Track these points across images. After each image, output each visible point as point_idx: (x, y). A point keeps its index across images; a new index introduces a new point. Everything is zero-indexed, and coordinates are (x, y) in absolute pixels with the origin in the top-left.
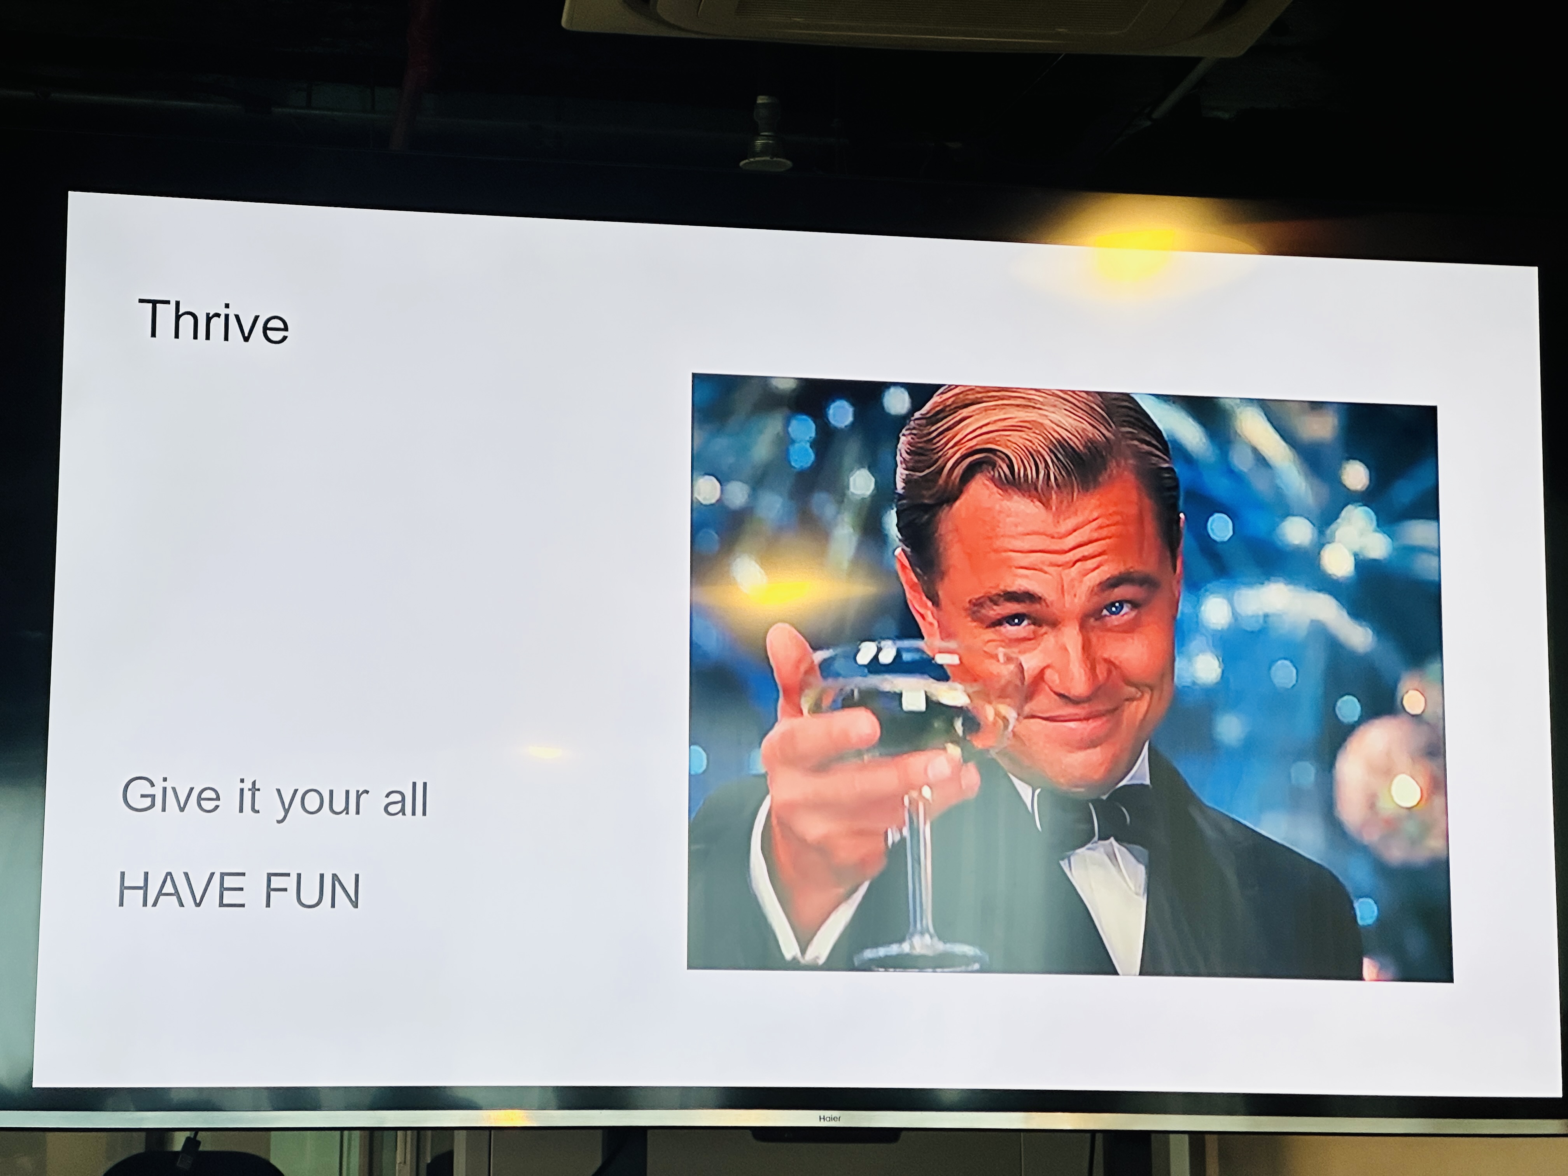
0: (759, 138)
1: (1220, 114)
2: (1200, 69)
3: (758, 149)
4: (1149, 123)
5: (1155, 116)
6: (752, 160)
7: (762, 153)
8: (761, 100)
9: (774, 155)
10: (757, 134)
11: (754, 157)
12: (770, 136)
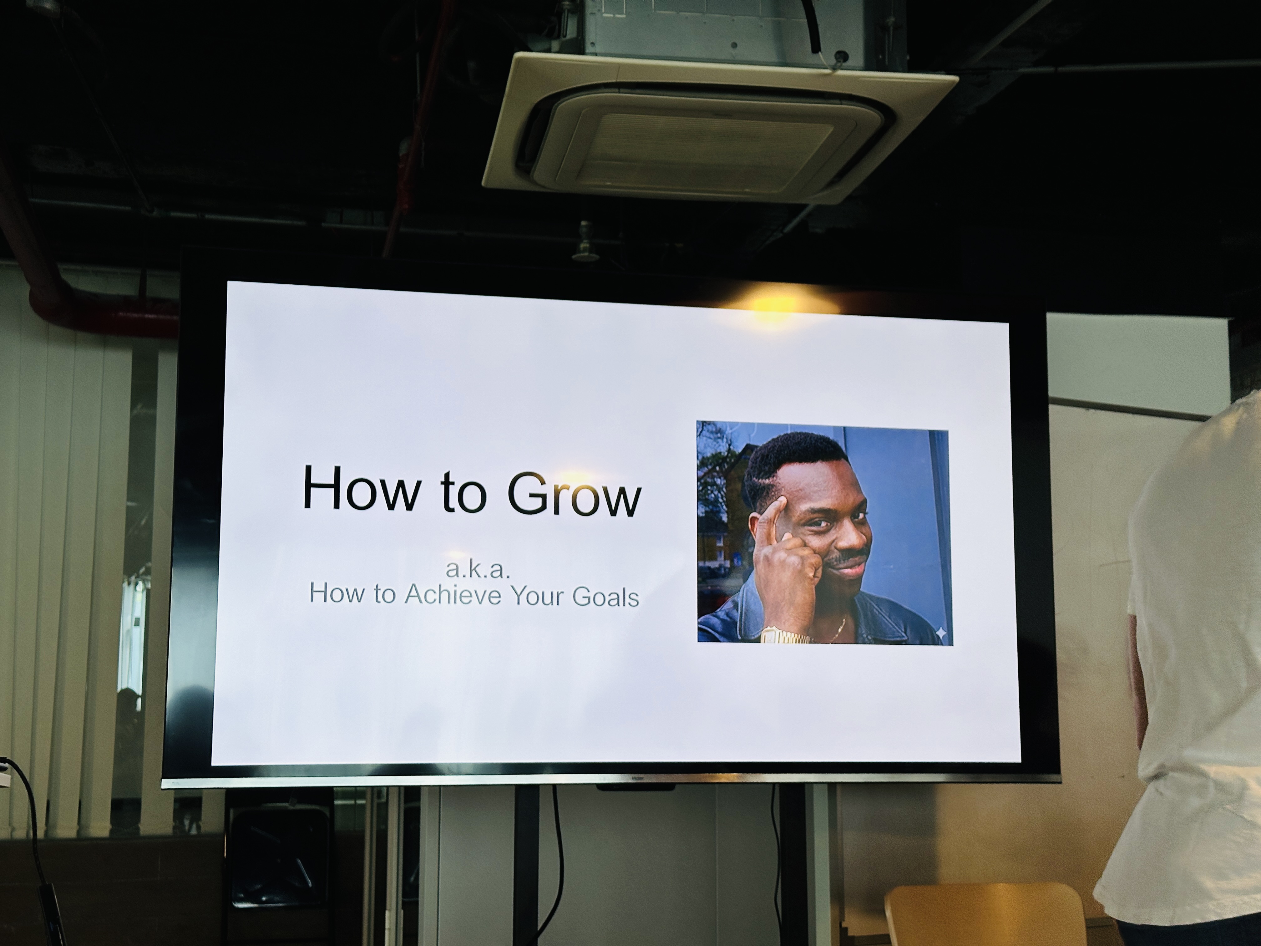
2: (809, 208)
3: (582, 249)
4: (781, 235)
6: (578, 255)
7: (584, 251)
8: (583, 223)
9: (591, 252)
10: (582, 242)
11: (579, 253)
12: (587, 243)
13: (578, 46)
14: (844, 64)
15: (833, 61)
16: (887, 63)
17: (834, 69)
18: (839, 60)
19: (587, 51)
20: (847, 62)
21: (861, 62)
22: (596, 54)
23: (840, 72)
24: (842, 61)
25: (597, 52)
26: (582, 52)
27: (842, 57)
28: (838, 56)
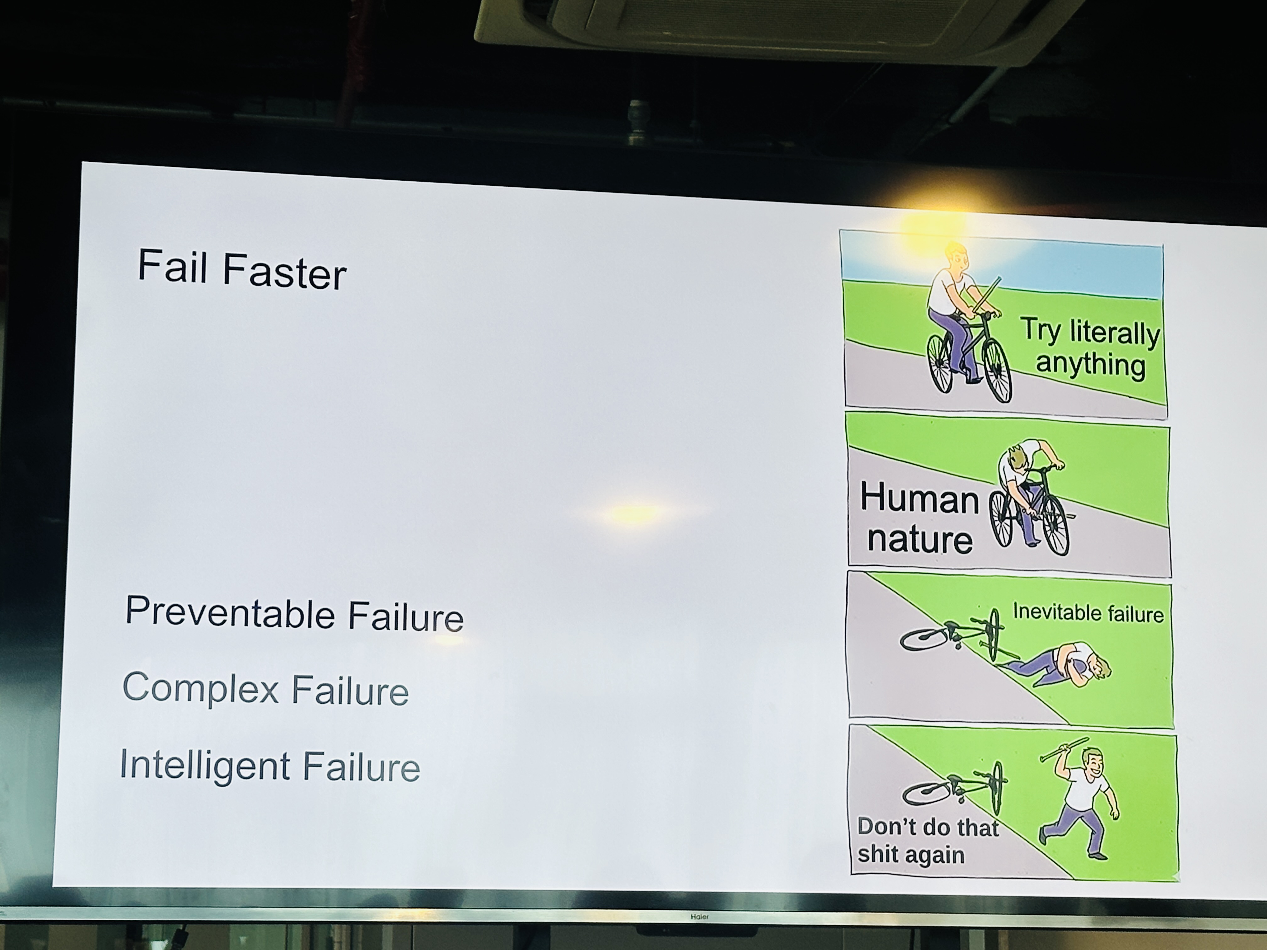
0: (633, 134)
2: (991, 80)
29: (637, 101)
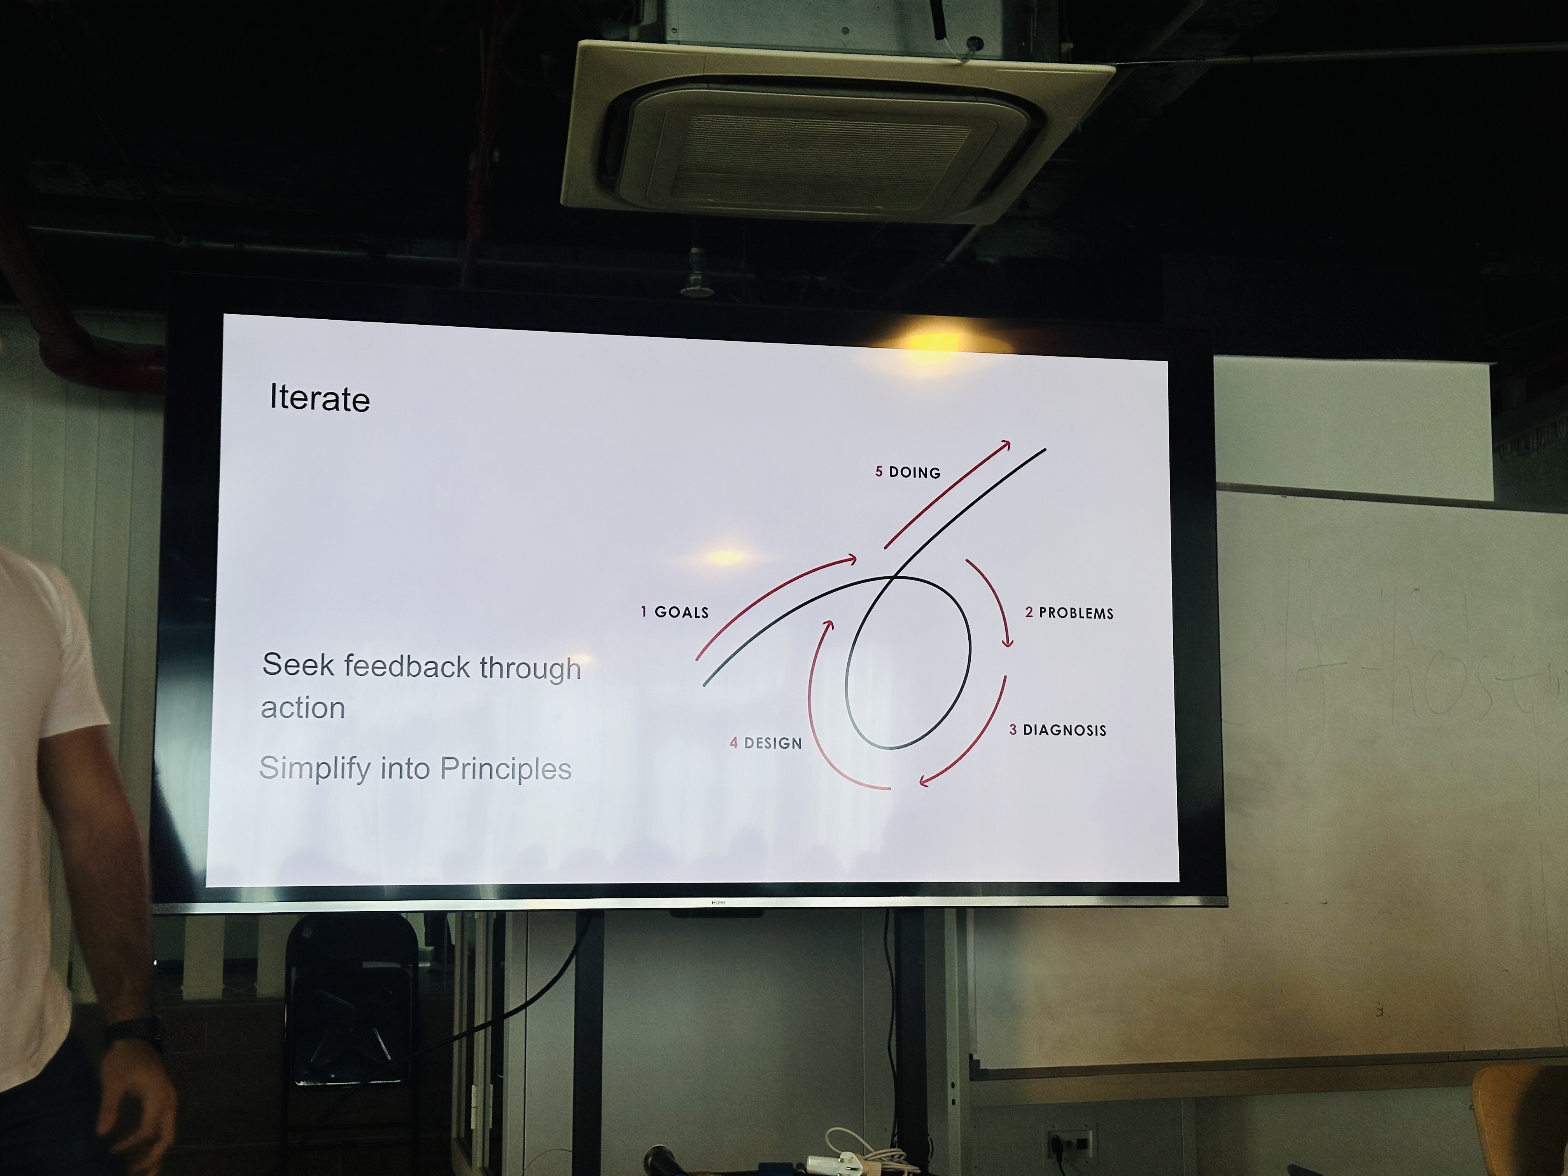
0: (693, 275)
1: (989, 259)
2: (974, 231)
3: (692, 282)
5: (948, 259)
6: (688, 289)
7: (695, 284)
8: (694, 250)
9: (703, 286)
10: (692, 273)
11: (689, 287)
12: (699, 274)
13: (657, 34)
14: (977, 53)
15: (965, 49)
16: (1032, 51)
17: (965, 58)
18: (972, 48)
19: (668, 39)
20: (982, 50)
21: (999, 51)
22: (678, 43)
23: (972, 62)
24: (975, 49)
25: (679, 40)
26: (664, 41)
27: (976, 44)
28: (971, 43)
29: (696, 249)
